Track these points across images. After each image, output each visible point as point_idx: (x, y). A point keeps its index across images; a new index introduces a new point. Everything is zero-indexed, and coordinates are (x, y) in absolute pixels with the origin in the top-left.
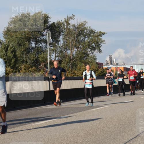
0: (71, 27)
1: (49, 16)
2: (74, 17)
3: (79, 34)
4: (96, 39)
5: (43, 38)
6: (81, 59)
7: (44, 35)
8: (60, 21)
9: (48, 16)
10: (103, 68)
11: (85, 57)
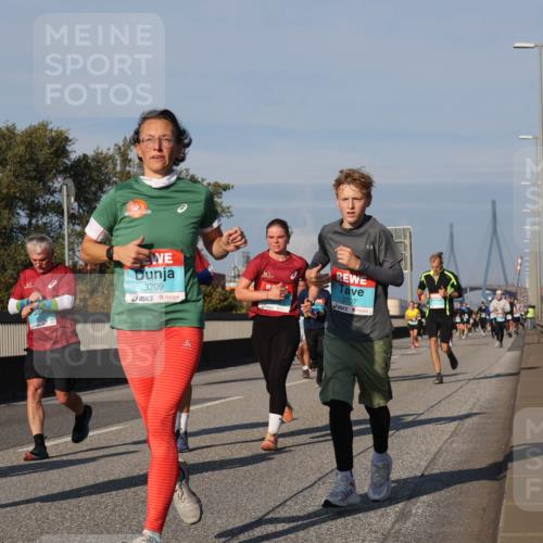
1: (71, 137)
5: (52, 199)
7: (55, 192)
9: (67, 138)
10: (224, 287)
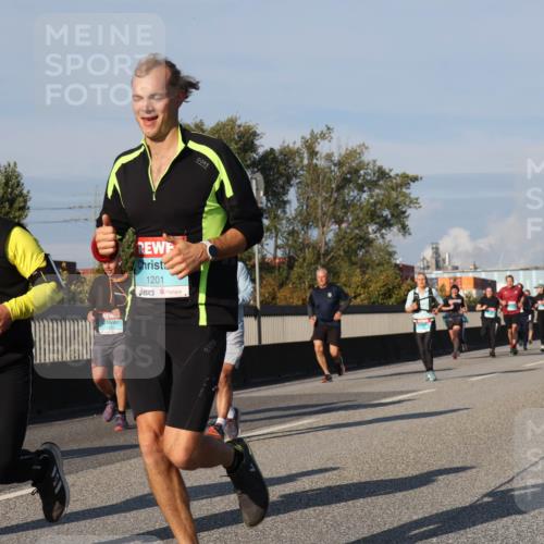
0: (321, 162)
1: (258, 132)
2: (332, 135)
3: (344, 182)
4: (394, 194)
6: (350, 253)
8: (291, 145)
9: (255, 133)
10: (413, 280)
11: (362, 247)
